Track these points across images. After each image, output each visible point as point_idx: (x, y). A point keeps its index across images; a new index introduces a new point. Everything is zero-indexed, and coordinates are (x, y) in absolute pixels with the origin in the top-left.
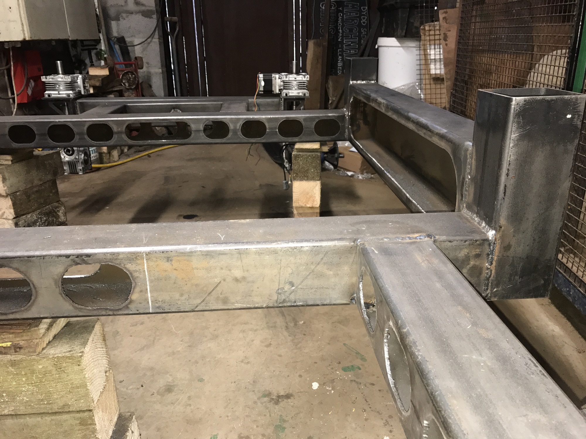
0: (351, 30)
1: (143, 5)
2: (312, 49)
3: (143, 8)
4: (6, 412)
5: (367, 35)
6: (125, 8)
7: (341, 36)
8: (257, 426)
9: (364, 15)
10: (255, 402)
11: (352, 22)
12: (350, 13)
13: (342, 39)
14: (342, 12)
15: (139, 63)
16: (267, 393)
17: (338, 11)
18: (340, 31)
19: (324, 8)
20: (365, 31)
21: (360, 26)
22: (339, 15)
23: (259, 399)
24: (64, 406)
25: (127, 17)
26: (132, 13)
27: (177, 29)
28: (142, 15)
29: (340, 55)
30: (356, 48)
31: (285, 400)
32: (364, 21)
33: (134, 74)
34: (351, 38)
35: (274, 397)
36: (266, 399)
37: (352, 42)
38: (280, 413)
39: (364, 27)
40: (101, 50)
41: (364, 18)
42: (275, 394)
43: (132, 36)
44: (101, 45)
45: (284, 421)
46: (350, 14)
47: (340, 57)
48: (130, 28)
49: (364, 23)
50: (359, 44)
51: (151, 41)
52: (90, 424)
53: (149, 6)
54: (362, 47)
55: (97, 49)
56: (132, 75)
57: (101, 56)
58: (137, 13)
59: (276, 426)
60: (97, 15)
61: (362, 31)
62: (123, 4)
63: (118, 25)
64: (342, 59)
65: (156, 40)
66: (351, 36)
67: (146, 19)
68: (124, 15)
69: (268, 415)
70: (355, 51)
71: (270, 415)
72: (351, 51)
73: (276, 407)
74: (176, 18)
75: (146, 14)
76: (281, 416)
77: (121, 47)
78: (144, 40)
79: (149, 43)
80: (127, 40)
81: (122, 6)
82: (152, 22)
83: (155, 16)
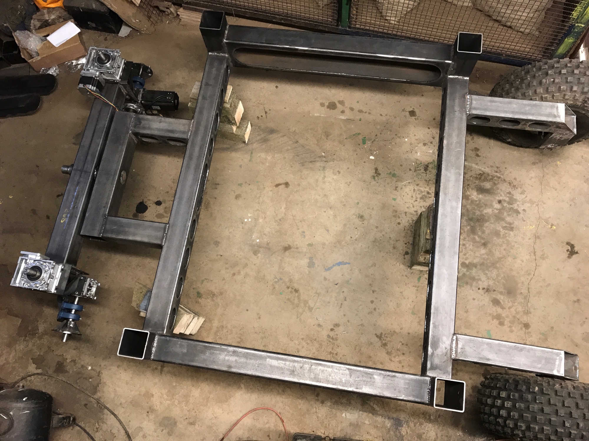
8: (391, 183)
16: (372, 177)
23: (375, 181)
31: (378, 171)
35: (376, 175)
38: (386, 174)
59: (392, 176)
69: (386, 178)
73: (382, 175)
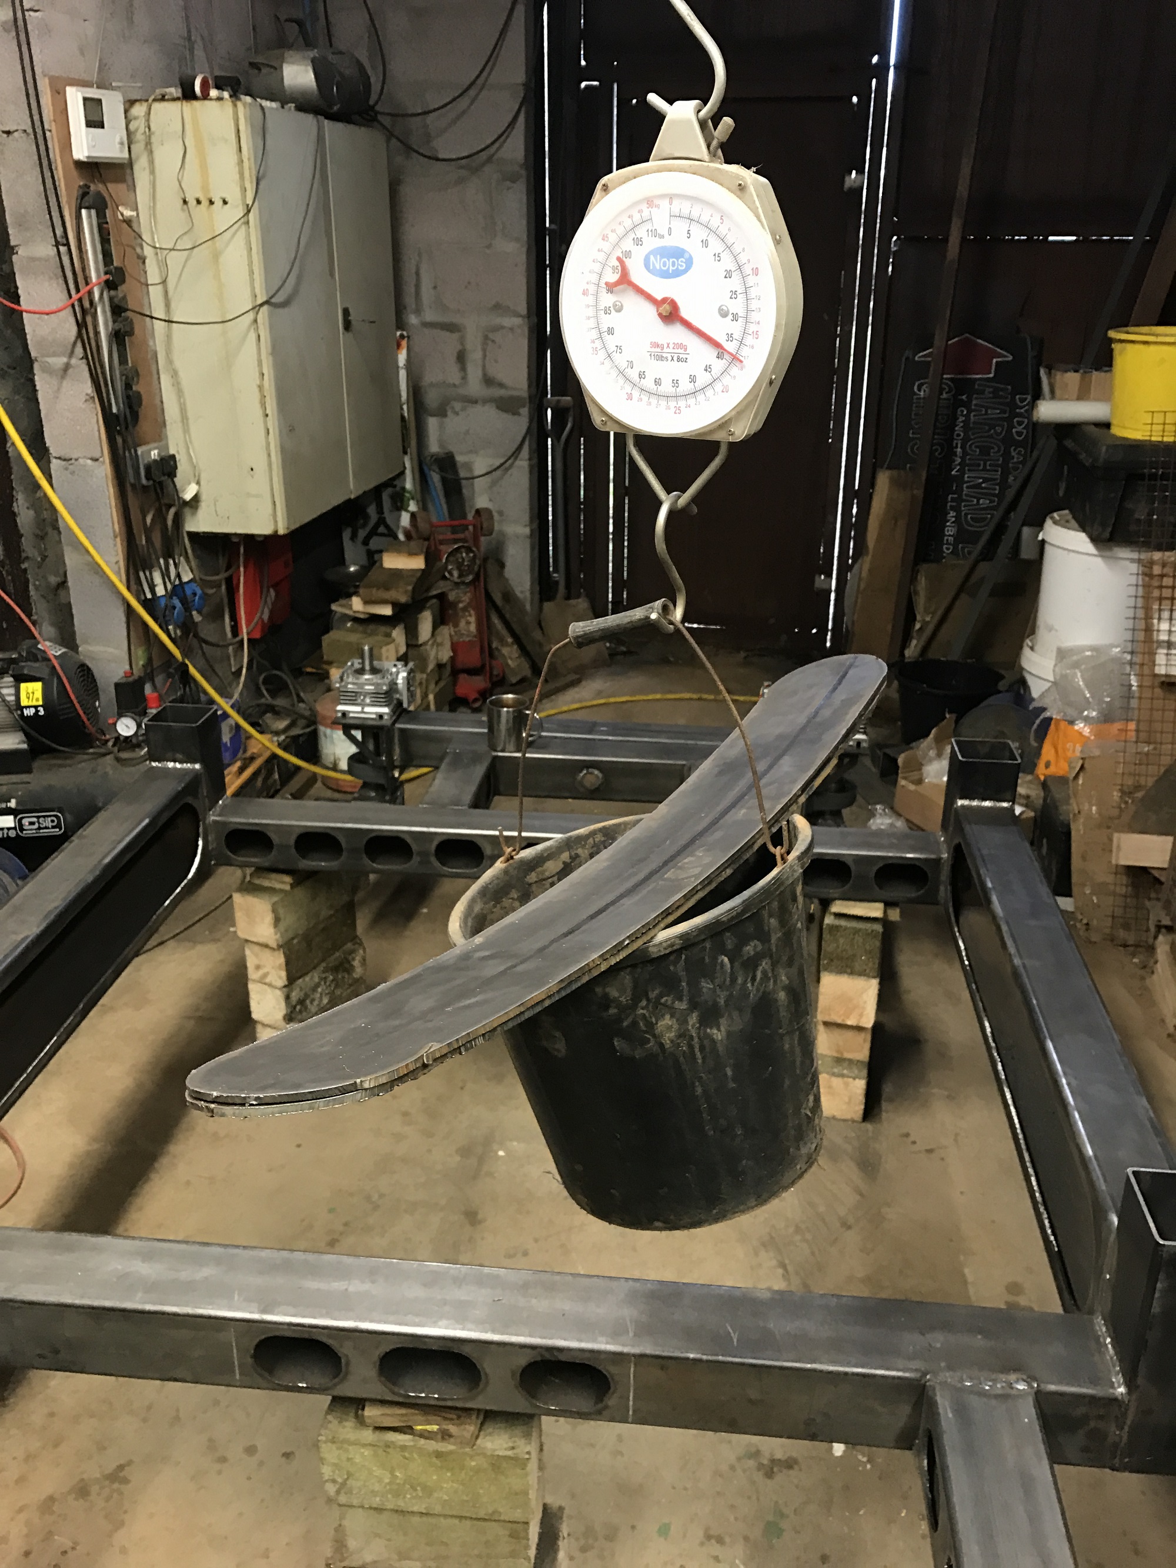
0: (985, 451)
1: (501, 385)
2: (886, 492)
3: (502, 392)
4: (415, 1509)
5: (1023, 463)
6: (462, 391)
7: (959, 464)
8: (736, 1519)
9: (1020, 415)
10: (732, 1468)
11: (990, 430)
12: (987, 409)
13: (962, 472)
14: (967, 405)
15: (485, 525)
16: (753, 1450)
17: (956, 404)
18: (959, 450)
19: (922, 393)
20: (1019, 453)
21: (1009, 441)
22: (959, 413)
23: (739, 1459)
24: (494, 1513)
25: (464, 409)
26: (476, 402)
27: (569, 425)
28: (498, 408)
29: (952, 508)
30: (994, 495)
31: (785, 1471)
32: (1020, 428)
33: (473, 552)
34: (984, 470)
35: (765, 1462)
36: (751, 1463)
37: (985, 480)
38: (774, 1498)
39: (1018, 444)
40: (404, 489)
41: (1020, 423)
42: (767, 1455)
43: (471, 452)
44: (405, 480)
45: (782, 1515)
46: (986, 411)
47: (952, 514)
48: (467, 432)
49: (1019, 434)
50: (1004, 485)
51: (511, 466)
52: (523, 1538)
53: (515, 389)
54: (1010, 494)
55: (395, 486)
56: (467, 554)
57: (402, 501)
58: (485, 401)
59: (769, 1523)
60: (403, 417)
61: (1013, 454)
62: (457, 382)
63: (441, 427)
64: (958, 517)
65: (523, 463)
66: (985, 464)
67: (504, 415)
68: (458, 406)
69: (754, 1498)
70: (991, 501)
71: (758, 1499)
72: (981, 501)
73: (768, 1481)
74: (569, 398)
75: (507, 405)
76: (776, 1502)
77: (444, 480)
78: (497, 463)
79: (507, 469)
80: (460, 459)
81: (455, 385)
82: (520, 424)
83: (525, 411)
